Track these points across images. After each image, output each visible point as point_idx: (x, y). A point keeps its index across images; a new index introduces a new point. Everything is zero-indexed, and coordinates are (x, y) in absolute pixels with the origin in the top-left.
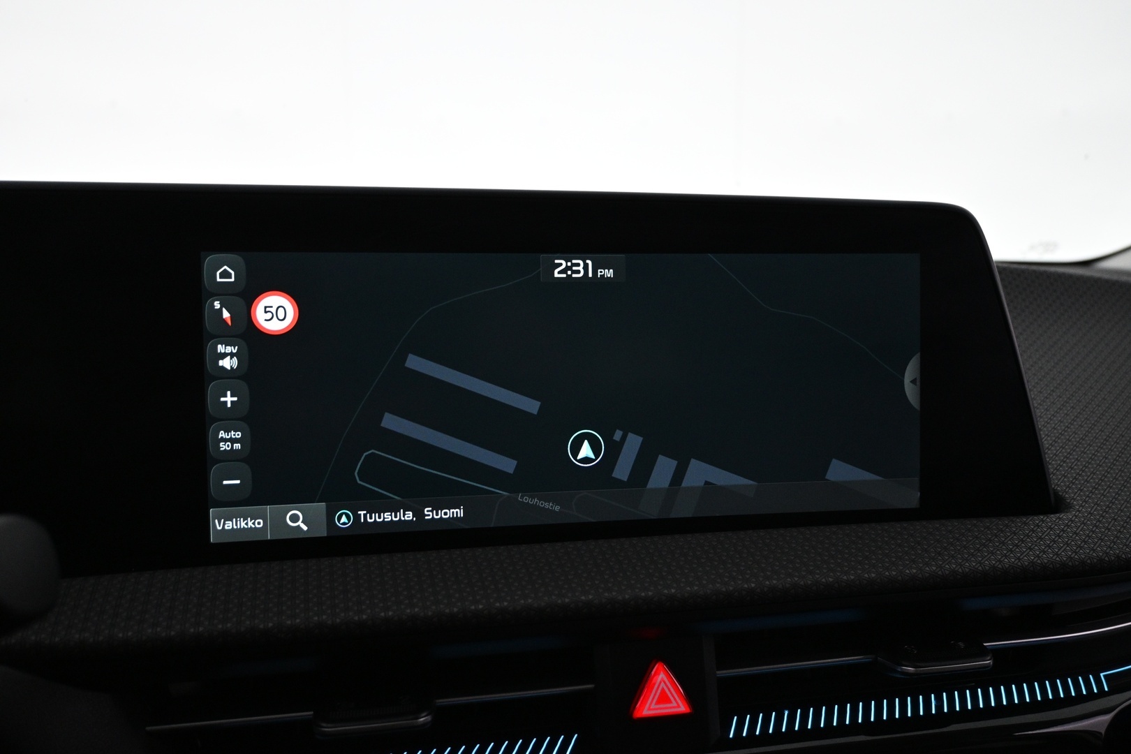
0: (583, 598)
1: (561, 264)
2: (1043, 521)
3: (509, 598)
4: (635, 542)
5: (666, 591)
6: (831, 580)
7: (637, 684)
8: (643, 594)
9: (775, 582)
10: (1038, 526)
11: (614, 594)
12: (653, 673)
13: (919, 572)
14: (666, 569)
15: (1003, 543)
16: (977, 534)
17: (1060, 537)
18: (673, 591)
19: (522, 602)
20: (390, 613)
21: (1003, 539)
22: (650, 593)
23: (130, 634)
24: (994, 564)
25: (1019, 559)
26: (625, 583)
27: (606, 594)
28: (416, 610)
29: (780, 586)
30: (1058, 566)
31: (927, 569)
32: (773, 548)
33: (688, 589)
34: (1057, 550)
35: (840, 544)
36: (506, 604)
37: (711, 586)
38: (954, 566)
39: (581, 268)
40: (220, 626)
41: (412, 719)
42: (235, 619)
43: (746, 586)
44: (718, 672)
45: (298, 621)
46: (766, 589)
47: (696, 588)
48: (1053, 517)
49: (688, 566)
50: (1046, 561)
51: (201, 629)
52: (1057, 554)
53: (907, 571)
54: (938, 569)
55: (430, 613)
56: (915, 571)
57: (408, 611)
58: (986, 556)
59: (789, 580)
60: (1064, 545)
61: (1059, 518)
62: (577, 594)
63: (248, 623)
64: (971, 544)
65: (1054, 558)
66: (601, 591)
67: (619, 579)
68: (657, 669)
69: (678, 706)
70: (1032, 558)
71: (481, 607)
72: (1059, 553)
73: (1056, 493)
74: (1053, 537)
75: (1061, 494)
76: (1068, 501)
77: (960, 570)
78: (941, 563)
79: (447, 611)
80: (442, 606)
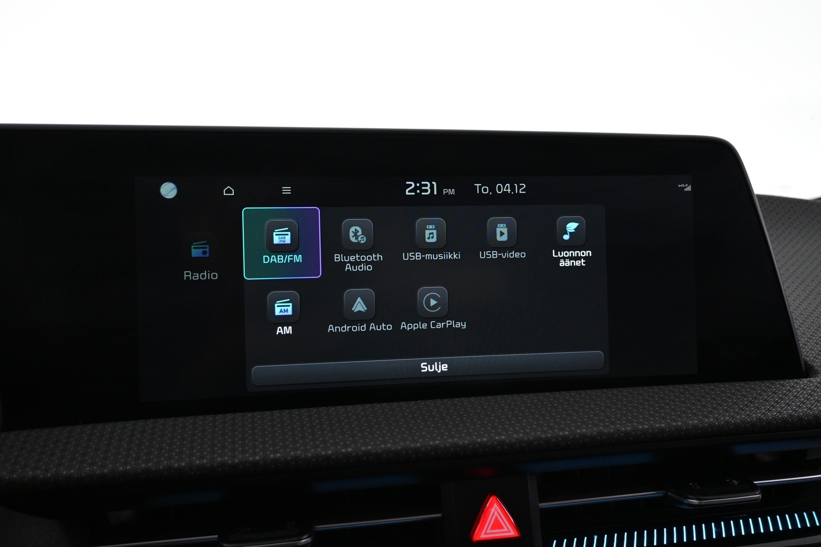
0: (431, 443)
1: (411, 185)
2: (797, 384)
3: (372, 443)
4: (472, 400)
5: (497, 438)
6: (629, 429)
7: (475, 514)
8: (479, 440)
9: (584, 430)
10: (794, 387)
11: (456, 440)
12: (488, 505)
13: (700, 422)
14: (497, 421)
15: (766, 400)
16: (745, 393)
17: (811, 395)
18: (503, 437)
19: (383, 446)
20: (278, 455)
21: (766, 397)
22: (485, 439)
23: (72, 471)
24: (760, 417)
25: (780, 412)
26: (465, 431)
27: (450, 440)
28: (299, 452)
29: (589, 434)
30: (812, 418)
31: (706, 420)
32: (583, 405)
33: (515, 436)
34: (810, 406)
35: (636, 401)
36: (370, 447)
37: (533, 433)
38: (728, 418)
39: (428, 188)
40: (143, 465)
41: (296, 541)
42: (155, 460)
43: (561, 433)
44: (541, 504)
45: (205, 461)
46: (577, 436)
47: (521, 435)
48: (805, 380)
49: (514, 419)
50: (801, 414)
51: (128, 467)
52: (810, 409)
53: (690, 422)
54: (715, 420)
55: (310, 455)
56: (696, 422)
57: (292, 453)
58: (753, 410)
59: (595, 429)
60: (815, 402)
61: (810, 381)
62: (427, 440)
63: (165, 462)
64: (741, 401)
65: (808, 412)
66: (445, 437)
67: (460, 429)
68: (491, 501)
69: (508, 531)
70: (791, 412)
71: (350, 450)
72: (812, 408)
73: (806, 362)
74: (806, 396)
75: (810, 363)
76: (816, 368)
77: (733, 421)
78: (717, 416)
79: (323, 453)
80: (319, 450)
